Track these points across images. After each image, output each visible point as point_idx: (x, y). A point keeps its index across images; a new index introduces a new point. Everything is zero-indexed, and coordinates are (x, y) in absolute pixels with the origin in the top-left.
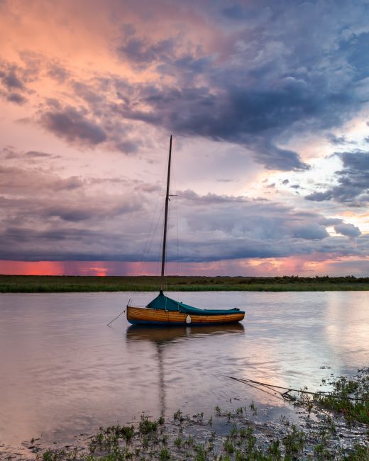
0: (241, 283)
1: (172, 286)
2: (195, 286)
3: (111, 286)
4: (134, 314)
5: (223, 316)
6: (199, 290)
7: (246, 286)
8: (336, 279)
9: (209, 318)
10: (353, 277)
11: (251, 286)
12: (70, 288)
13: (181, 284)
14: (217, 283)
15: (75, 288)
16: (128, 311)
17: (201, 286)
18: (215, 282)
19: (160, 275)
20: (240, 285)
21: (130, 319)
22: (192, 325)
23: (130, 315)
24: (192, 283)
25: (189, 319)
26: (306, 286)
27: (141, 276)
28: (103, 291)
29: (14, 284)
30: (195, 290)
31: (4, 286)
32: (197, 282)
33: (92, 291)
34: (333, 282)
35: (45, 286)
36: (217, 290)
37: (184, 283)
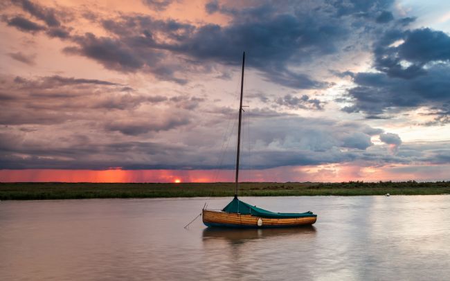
0: (310, 188)
1: (245, 192)
2: (267, 191)
3: (189, 192)
4: (209, 217)
5: (295, 219)
6: (270, 195)
7: (315, 191)
8: (398, 183)
9: (281, 221)
10: (414, 182)
11: (319, 191)
12: (152, 194)
13: (253, 189)
14: (287, 189)
15: (156, 194)
16: (203, 215)
17: (273, 191)
18: (285, 187)
19: (235, 181)
20: (309, 190)
21: (205, 222)
22: (264, 227)
23: (206, 218)
24: (264, 189)
25: (260, 222)
26: (371, 190)
27: (216, 183)
28: (181, 196)
29: (101, 191)
30: (267, 195)
31: (91, 192)
32: (269, 188)
33: (172, 197)
34: (396, 187)
35: (129, 192)
36: (288, 195)
37: (257, 189)
